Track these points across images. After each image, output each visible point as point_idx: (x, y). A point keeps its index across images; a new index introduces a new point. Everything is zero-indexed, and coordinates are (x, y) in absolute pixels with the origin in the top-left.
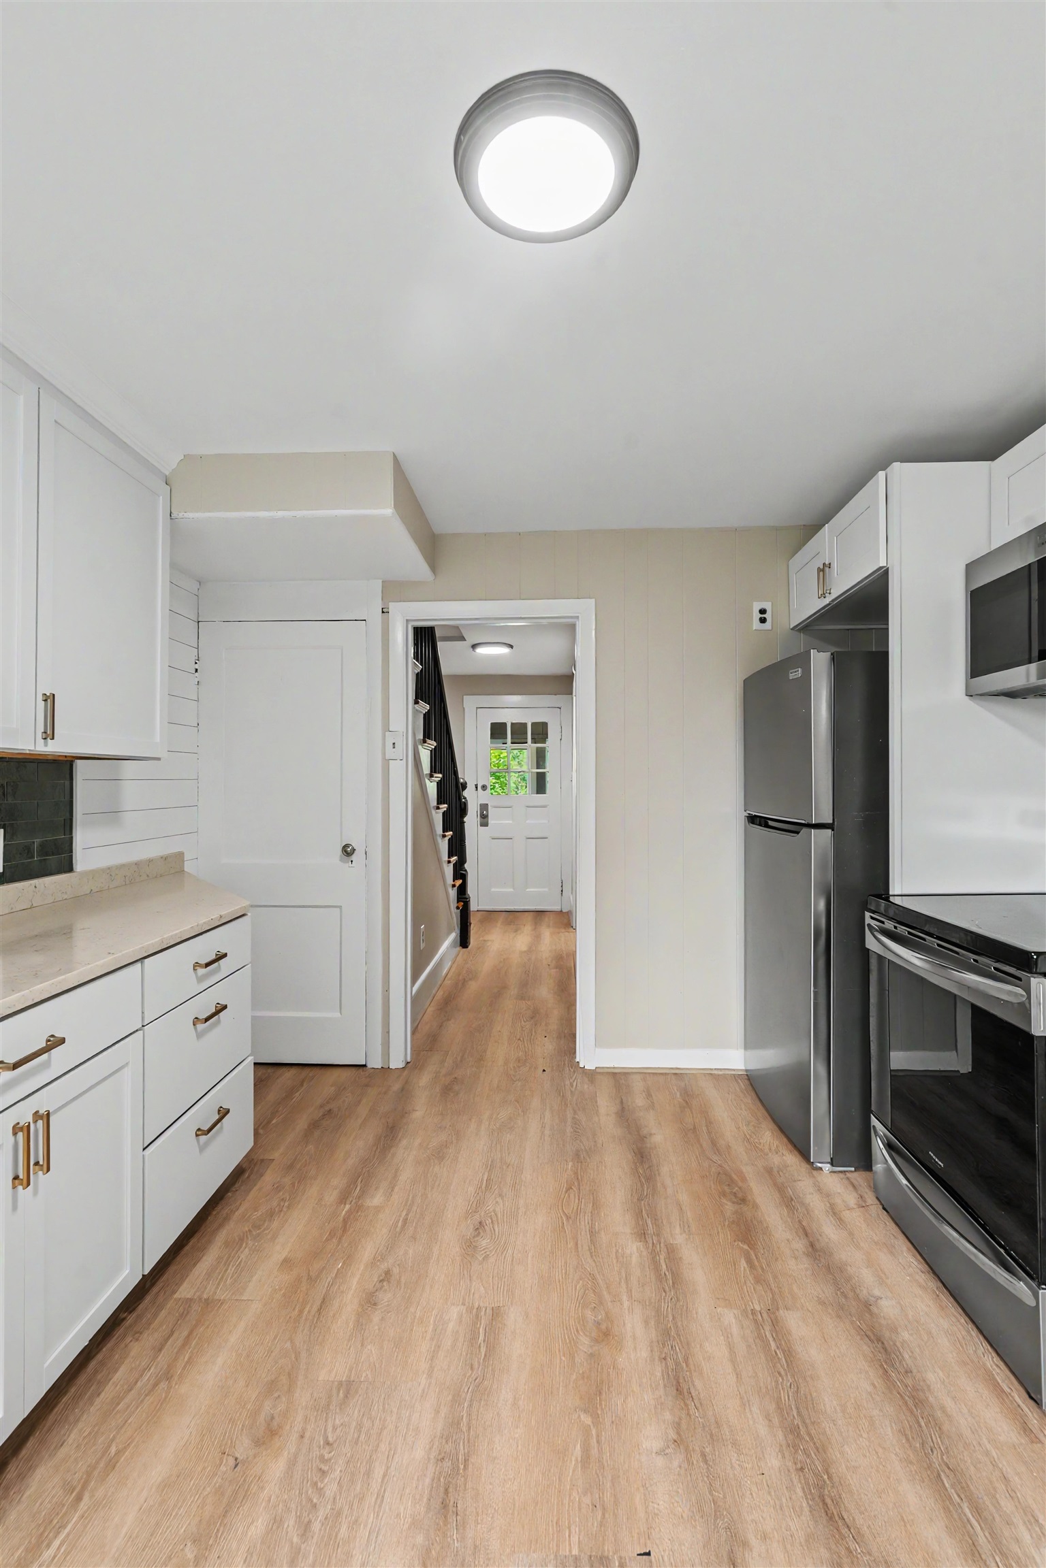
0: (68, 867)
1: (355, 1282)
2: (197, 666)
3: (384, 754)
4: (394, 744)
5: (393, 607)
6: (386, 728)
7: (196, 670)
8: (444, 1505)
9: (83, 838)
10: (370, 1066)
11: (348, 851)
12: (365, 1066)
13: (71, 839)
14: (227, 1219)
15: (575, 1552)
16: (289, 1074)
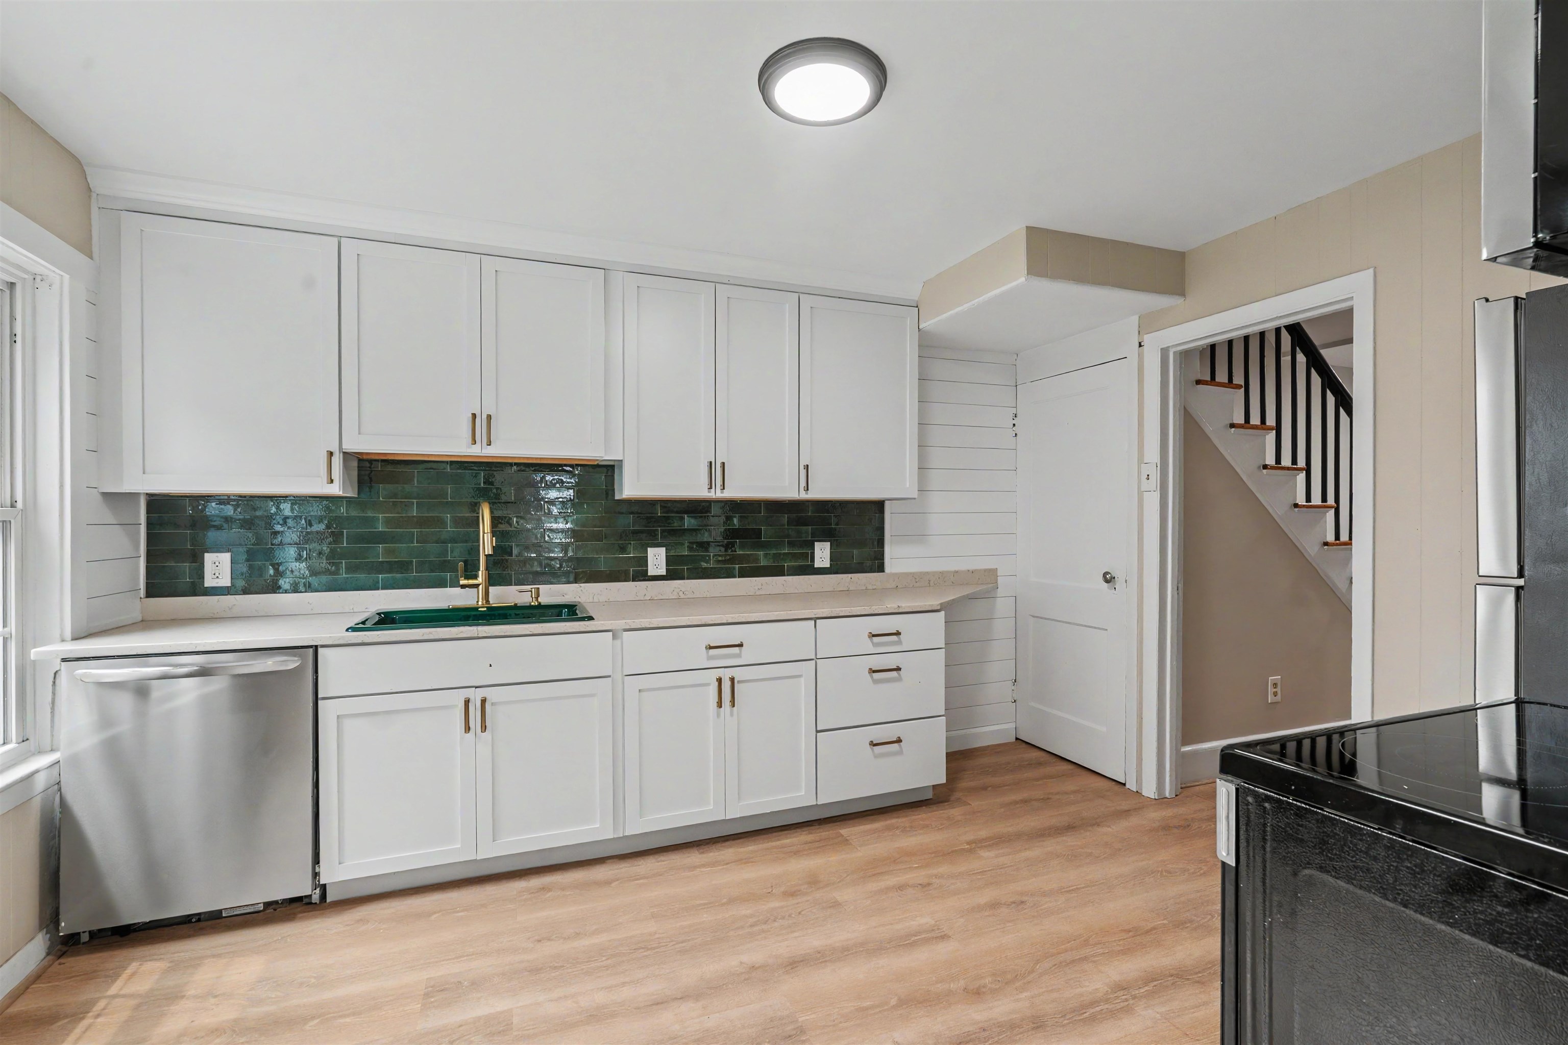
0: (881, 568)
1: (908, 876)
2: (1014, 422)
3: (1139, 488)
4: (1148, 475)
5: (1147, 339)
6: (1141, 460)
7: (1014, 425)
8: (794, 962)
9: (890, 551)
10: (1128, 786)
11: (1108, 579)
12: (1124, 784)
13: (884, 551)
14: (907, 816)
15: (800, 1020)
16: (1065, 767)
